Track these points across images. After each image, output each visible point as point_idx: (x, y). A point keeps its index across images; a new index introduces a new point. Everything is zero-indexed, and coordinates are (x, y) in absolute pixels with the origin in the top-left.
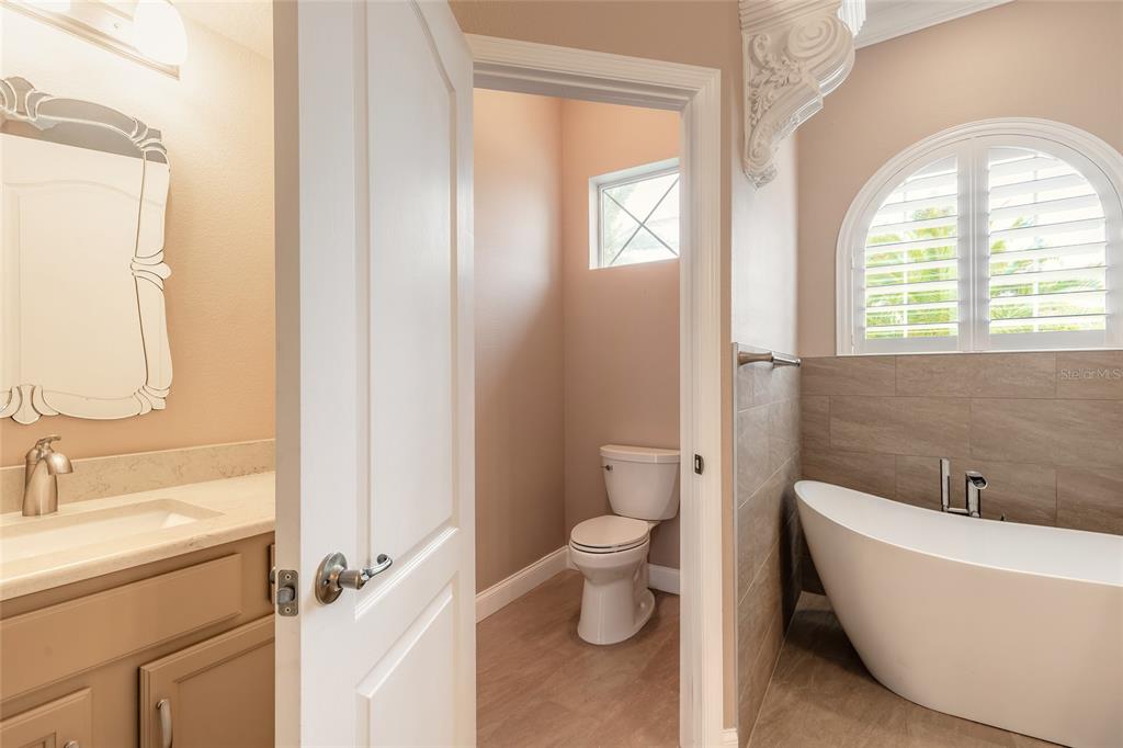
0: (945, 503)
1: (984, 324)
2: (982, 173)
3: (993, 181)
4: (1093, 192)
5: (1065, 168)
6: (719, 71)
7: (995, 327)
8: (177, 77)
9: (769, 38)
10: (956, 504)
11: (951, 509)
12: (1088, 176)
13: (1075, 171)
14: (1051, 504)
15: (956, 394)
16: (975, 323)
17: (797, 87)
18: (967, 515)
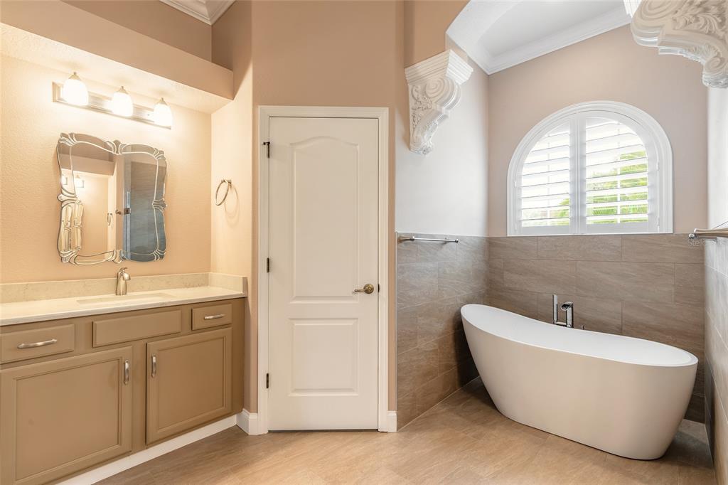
0: (555, 319)
1: (583, 219)
2: (583, 132)
3: (588, 137)
4: (642, 143)
5: (625, 129)
6: (387, 109)
7: (591, 220)
8: (170, 129)
9: (419, 87)
10: (560, 320)
11: (558, 323)
12: (639, 134)
13: (631, 131)
14: (619, 322)
15: (568, 259)
16: (579, 219)
17: (430, 110)
18: (566, 326)
